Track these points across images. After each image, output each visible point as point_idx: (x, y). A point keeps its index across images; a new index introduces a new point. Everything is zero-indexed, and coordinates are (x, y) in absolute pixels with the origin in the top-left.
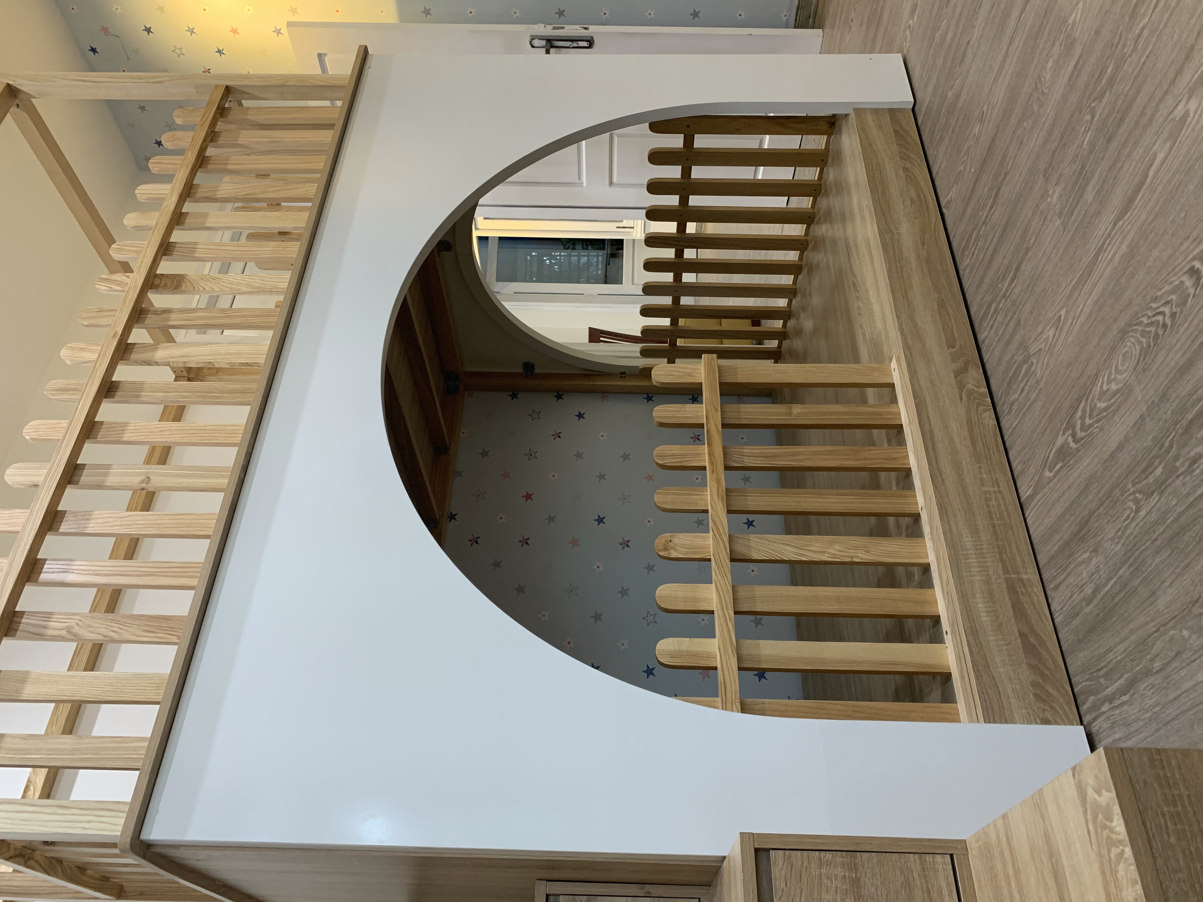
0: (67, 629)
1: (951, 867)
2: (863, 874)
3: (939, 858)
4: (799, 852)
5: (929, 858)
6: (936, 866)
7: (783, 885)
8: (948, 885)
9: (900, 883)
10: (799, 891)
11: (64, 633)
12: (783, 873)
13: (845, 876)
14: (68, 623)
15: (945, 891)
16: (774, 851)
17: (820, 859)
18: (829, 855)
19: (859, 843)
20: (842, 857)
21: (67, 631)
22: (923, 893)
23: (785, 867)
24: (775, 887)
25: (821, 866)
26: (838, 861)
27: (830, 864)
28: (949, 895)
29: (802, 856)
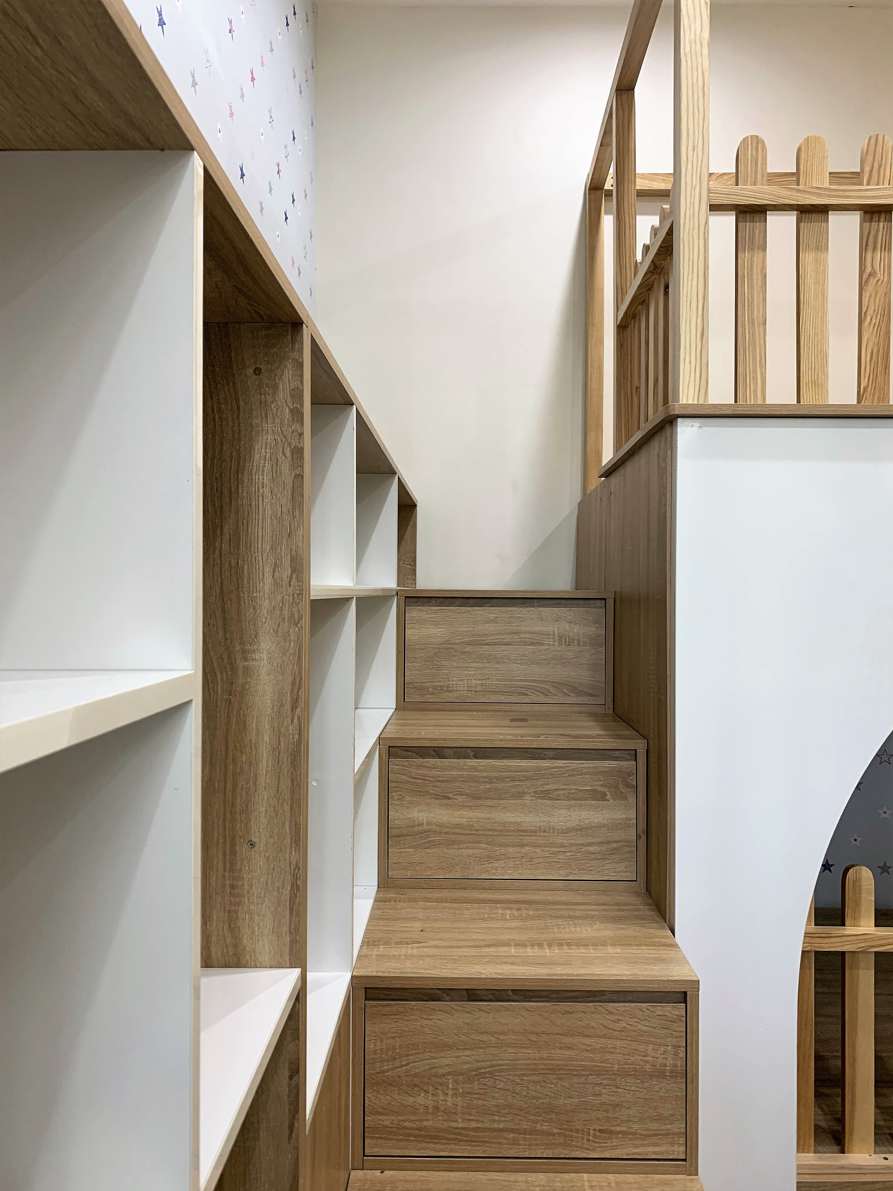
0: (872, 272)
1: (676, 1157)
2: (668, 1082)
3: (683, 1149)
4: (684, 1029)
5: (682, 1140)
6: (676, 1145)
7: (659, 1013)
8: (661, 1153)
9: (662, 1112)
10: (654, 1026)
11: (869, 270)
12: (667, 1014)
13: (666, 1066)
14: (880, 271)
15: (657, 1149)
16: (684, 1007)
17: (679, 1047)
18: (682, 1055)
19: (693, 1083)
20: (681, 1066)
21: (871, 272)
22: (655, 1130)
23: (672, 1016)
24: (656, 1006)
25: (674, 1046)
26: (678, 1062)
27: (676, 1055)
28: (654, 1152)
29: (681, 1031)
